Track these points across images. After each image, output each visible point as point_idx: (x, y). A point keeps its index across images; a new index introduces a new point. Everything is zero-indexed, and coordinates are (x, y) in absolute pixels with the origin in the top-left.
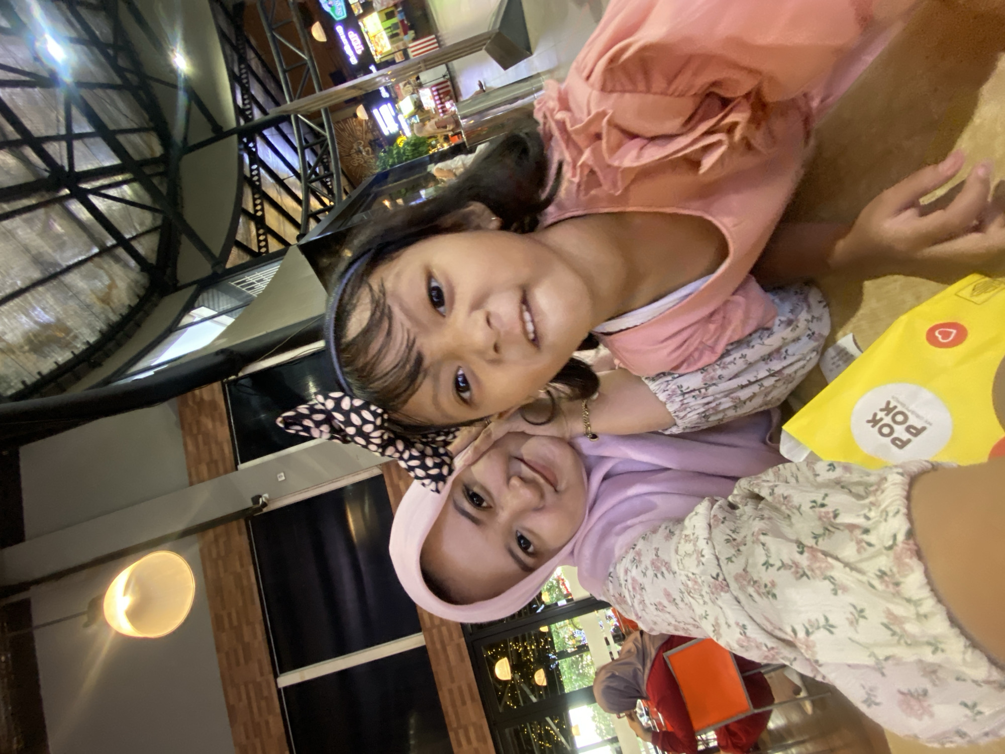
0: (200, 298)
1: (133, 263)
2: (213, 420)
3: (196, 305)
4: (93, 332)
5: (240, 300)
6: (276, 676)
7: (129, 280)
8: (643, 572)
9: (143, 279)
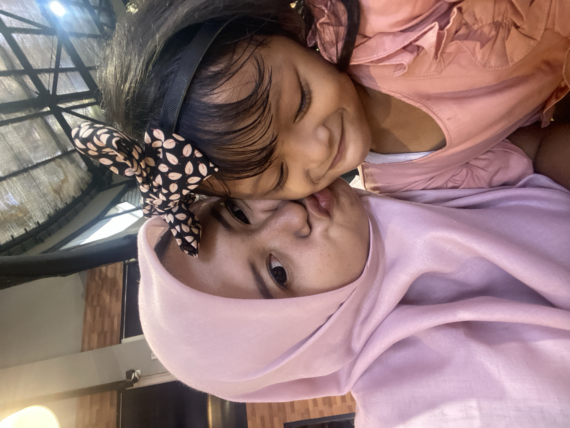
1: (83, 165)
3: (122, 200)
4: (44, 215)
7: (78, 177)
9: (87, 178)
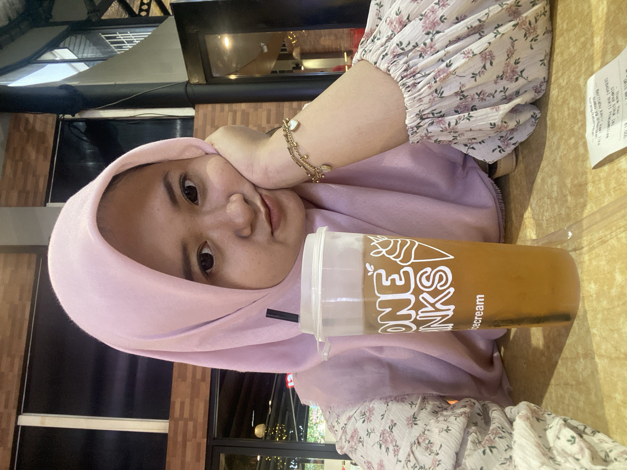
0: (68, 40)
2: (38, 152)
3: (61, 45)
5: (103, 54)
6: (19, 413)
8: (368, 431)
